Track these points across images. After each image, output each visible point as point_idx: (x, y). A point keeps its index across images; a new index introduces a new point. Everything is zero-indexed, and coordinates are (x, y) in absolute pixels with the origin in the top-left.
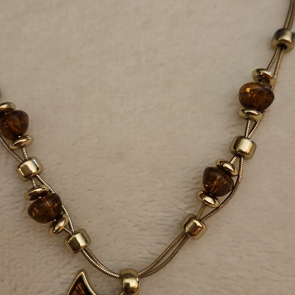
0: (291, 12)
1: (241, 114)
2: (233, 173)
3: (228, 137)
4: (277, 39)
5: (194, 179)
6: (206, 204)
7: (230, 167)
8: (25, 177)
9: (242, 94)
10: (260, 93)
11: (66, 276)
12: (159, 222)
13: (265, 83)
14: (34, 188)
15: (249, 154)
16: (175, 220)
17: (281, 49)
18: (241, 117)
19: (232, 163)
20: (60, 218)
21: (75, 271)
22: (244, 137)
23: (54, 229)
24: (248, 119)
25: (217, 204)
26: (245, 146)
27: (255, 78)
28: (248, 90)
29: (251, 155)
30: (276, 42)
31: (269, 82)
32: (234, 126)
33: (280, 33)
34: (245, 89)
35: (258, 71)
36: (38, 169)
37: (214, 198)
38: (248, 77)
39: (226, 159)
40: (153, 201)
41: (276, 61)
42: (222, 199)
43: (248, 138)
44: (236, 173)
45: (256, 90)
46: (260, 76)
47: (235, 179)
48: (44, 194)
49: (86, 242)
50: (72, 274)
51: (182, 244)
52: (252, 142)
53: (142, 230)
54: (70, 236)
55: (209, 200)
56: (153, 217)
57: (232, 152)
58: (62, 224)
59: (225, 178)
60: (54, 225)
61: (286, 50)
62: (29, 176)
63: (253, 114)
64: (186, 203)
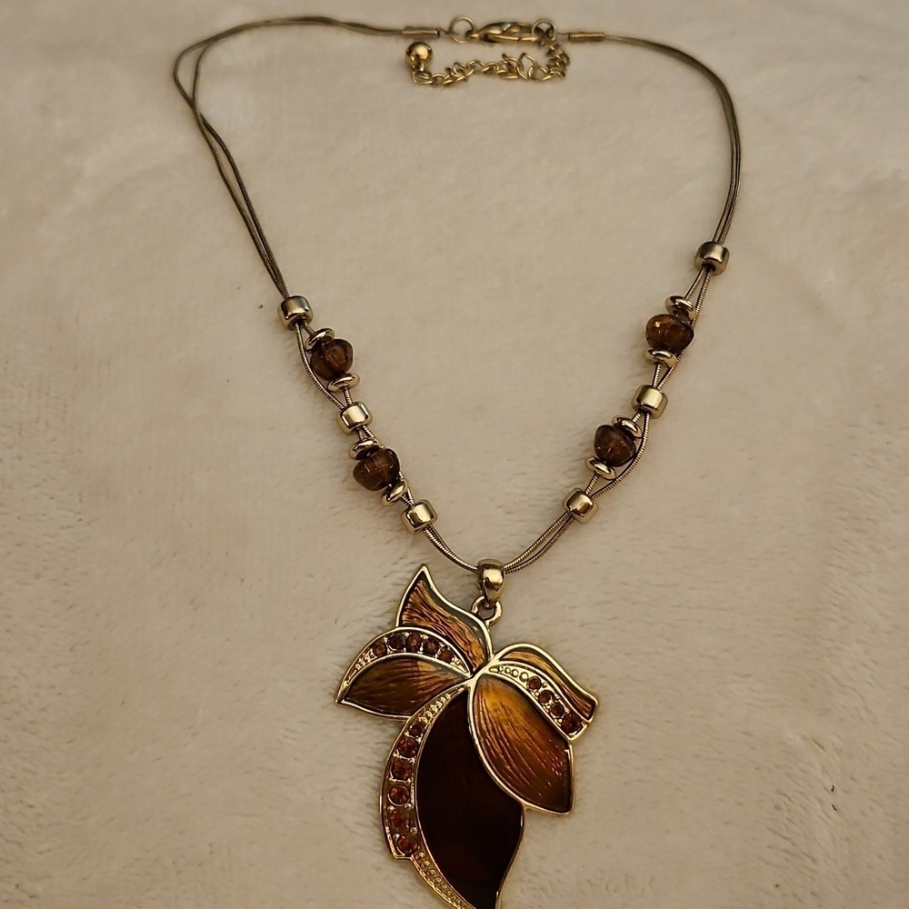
0: (726, 214)
1: (649, 356)
2: (635, 435)
3: (631, 389)
4: (702, 256)
5: (581, 445)
6: (597, 474)
7: (631, 425)
8: (349, 427)
9: (651, 328)
10: (673, 327)
11: (402, 575)
12: (532, 502)
13: (683, 316)
14: (361, 441)
15: (657, 409)
16: (555, 500)
17: (708, 271)
18: (649, 361)
19: (634, 420)
20: (397, 482)
21: (414, 567)
22: (652, 387)
23: (388, 496)
24: (657, 364)
25: (613, 475)
26: (653, 399)
27: (668, 308)
28: (658, 325)
29: (660, 409)
30: (701, 261)
31: (687, 314)
32: (639, 375)
33: (707, 247)
34: (654, 323)
35: (673, 299)
36: (367, 417)
37: (609, 466)
38: (661, 309)
39: (626, 416)
40: (524, 474)
41: (700, 287)
42: (620, 470)
43: (656, 388)
44: (639, 435)
45: (669, 324)
46: (675, 306)
47: (637, 444)
48: (374, 449)
49: (432, 517)
50: (409, 572)
51: (563, 529)
52: (662, 394)
53: (508, 513)
54: (410, 508)
55: (603, 467)
56: (523, 495)
57: (634, 407)
58: (399, 490)
59: (625, 439)
60: (390, 491)
61: (716, 272)
62: (355, 428)
63: (664, 356)
64: (570, 478)
